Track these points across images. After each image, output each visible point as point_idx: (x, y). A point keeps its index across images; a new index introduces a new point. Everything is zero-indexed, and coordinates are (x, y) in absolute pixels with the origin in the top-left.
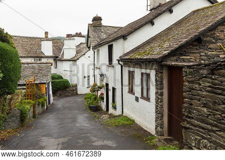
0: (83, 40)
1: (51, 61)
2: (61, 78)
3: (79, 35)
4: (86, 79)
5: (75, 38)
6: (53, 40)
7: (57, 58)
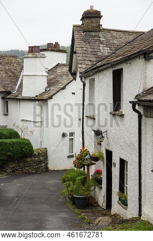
0: (62, 58)
3: (54, 48)
5: (46, 53)
7: (8, 95)
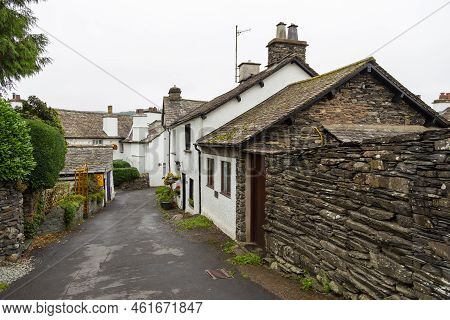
0: (158, 117)
1: (116, 143)
2: (128, 165)
3: (153, 110)
4: (162, 167)
5: (148, 114)
6: (118, 116)
7: (123, 140)
